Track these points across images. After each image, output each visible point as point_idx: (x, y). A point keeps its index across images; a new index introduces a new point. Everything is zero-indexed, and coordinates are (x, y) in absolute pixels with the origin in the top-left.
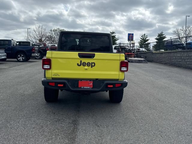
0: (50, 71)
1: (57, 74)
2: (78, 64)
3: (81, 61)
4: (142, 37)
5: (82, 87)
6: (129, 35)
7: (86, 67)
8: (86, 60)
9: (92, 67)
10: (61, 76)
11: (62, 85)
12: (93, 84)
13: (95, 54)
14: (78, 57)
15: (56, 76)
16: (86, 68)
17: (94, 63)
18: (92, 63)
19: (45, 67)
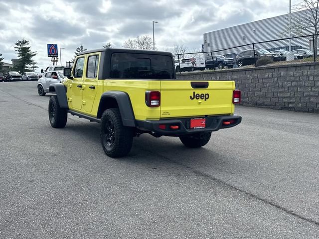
0: (158, 109)
1: (167, 113)
2: (191, 97)
3: (194, 93)
4: (77, 51)
5: (195, 128)
6: (50, 46)
7: (200, 100)
8: (200, 91)
9: (205, 100)
10: (172, 115)
11: (177, 127)
12: (206, 122)
13: (208, 82)
14: (191, 87)
15: (166, 114)
16: (200, 102)
17: (208, 94)
18: (206, 94)
19: (153, 103)
